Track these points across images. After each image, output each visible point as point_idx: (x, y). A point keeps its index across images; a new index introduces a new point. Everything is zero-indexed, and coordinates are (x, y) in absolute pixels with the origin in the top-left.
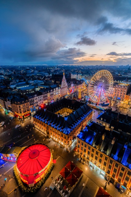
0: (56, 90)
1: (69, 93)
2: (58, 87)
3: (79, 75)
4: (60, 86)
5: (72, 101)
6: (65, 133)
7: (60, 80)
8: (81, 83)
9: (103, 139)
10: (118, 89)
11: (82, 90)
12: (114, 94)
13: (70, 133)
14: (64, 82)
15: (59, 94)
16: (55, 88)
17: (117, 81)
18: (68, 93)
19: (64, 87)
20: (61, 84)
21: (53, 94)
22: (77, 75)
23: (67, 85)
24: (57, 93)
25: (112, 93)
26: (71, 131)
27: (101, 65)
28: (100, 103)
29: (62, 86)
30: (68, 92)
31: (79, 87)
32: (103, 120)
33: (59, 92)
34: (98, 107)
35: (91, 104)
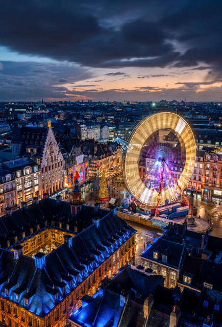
0: (22, 175)
1: (68, 183)
2: (32, 164)
3: (105, 129)
4: (38, 162)
5: (71, 206)
6: (36, 311)
7: (39, 143)
8: (108, 153)
9: (145, 317)
10: (212, 166)
11: (113, 174)
12: (203, 180)
13: (51, 310)
14: (52, 150)
15: (36, 188)
16: (21, 168)
17: (213, 143)
18: (66, 185)
19: (50, 164)
20: (40, 154)
21: (14, 189)
22: (102, 127)
23: (60, 158)
24: (27, 185)
25: (197, 179)
26: (57, 303)
27: (175, 101)
28: (162, 209)
29: (45, 163)
30: (66, 180)
31: (102, 163)
32: (160, 259)
33: (36, 182)
34: (158, 221)
35: (136, 214)
